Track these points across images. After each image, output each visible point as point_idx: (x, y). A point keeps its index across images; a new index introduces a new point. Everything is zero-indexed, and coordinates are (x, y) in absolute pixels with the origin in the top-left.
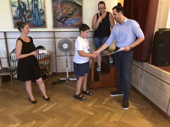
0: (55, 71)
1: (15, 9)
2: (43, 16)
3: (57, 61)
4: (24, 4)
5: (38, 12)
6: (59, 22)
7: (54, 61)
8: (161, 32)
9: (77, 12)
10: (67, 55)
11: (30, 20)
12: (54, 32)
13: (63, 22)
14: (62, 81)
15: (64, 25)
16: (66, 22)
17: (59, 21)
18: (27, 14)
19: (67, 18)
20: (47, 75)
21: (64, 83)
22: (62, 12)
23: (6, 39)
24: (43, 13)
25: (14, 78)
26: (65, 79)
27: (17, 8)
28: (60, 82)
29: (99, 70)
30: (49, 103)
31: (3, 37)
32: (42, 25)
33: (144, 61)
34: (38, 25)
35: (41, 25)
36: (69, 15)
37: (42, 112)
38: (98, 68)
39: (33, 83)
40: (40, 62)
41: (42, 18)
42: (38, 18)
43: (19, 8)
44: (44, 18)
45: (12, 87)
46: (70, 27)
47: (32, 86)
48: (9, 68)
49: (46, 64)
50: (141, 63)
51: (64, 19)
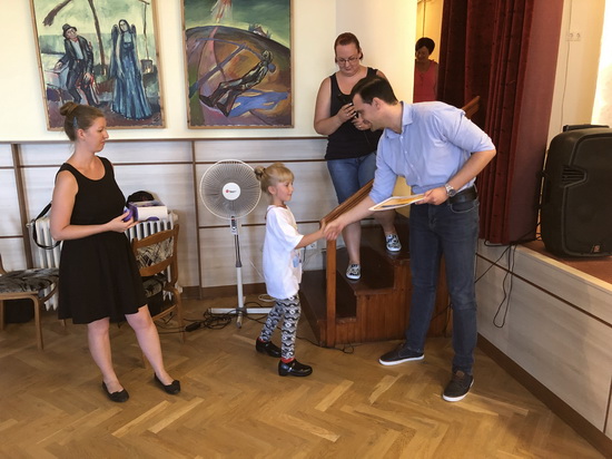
0: (193, 283)
1: (53, 61)
2: (153, 86)
3: (202, 247)
4: (84, 44)
5: (136, 70)
6: (209, 105)
7: (192, 245)
8: (571, 139)
9: (273, 71)
10: (239, 224)
11: (105, 99)
12: (193, 141)
13: (222, 107)
14: (222, 319)
15: (227, 117)
16: (235, 106)
17: (208, 101)
18: (95, 78)
19: (237, 90)
20: (167, 296)
21: (229, 327)
22: (219, 72)
23: (19, 167)
24: (153, 76)
25: (48, 308)
26: (232, 311)
27: (59, 57)
28: (212, 321)
29: (353, 274)
30: (174, 402)
31: (10, 163)
32: (150, 117)
33: (516, 243)
34: (134, 117)
35: (146, 118)
36: (245, 80)
37: (148, 434)
38: (350, 270)
39: (115, 327)
40: (142, 251)
41: (149, 91)
42: (133, 93)
43: (69, 56)
44: (155, 94)
45: (39, 344)
46: (247, 124)
47: (112, 337)
48: (30, 271)
49: (163, 256)
50: (505, 248)
51: (226, 96)
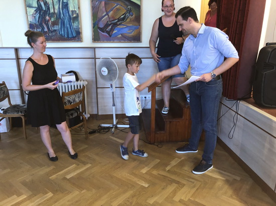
0: (95, 113)
1: (32, 11)
2: (77, 23)
3: (99, 96)
4: (46, 3)
7: (94, 96)
9: (132, 16)
10: (114, 86)
11: (55, 29)
12: (94, 48)
14: (106, 129)
15: (110, 37)
16: (114, 32)
17: (102, 30)
19: (115, 25)
21: (107, 133)
22: (107, 16)
23: (18, 59)
24: (77, 18)
26: (111, 125)
27: (34, 9)
28: (101, 130)
30: (78, 165)
32: (75, 37)
33: (240, 99)
34: (68, 37)
37: (65, 179)
40: (67, 98)
41: (75, 25)
42: (68, 26)
43: (39, 9)
44: (78, 26)
45: (25, 137)
46: (120, 40)
49: (77, 100)
50: (235, 101)
51: (110, 27)
